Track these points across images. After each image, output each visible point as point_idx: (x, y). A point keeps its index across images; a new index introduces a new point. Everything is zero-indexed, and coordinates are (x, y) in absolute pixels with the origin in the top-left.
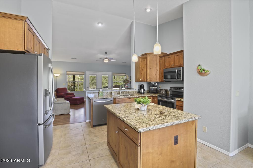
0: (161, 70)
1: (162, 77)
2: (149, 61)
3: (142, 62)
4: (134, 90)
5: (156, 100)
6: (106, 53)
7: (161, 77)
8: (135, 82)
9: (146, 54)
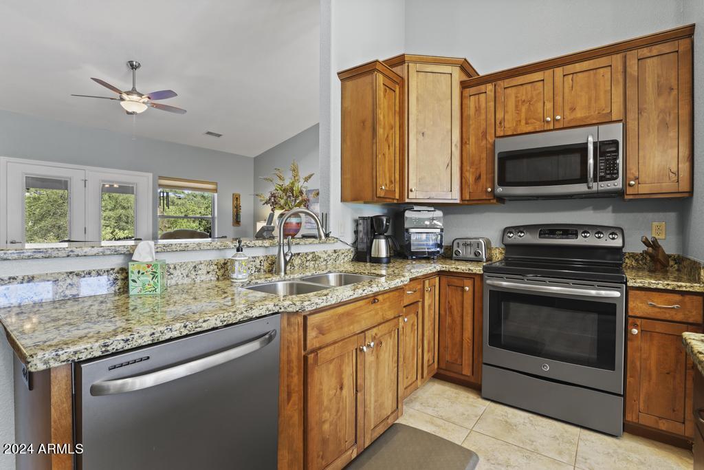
0: (471, 147)
1: (478, 178)
2: (418, 99)
3: (385, 96)
4: (338, 246)
5: (471, 294)
6: (133, 66)
7: (470, 178)
8: (343, 200)
9: (400, 60)
